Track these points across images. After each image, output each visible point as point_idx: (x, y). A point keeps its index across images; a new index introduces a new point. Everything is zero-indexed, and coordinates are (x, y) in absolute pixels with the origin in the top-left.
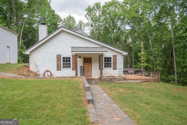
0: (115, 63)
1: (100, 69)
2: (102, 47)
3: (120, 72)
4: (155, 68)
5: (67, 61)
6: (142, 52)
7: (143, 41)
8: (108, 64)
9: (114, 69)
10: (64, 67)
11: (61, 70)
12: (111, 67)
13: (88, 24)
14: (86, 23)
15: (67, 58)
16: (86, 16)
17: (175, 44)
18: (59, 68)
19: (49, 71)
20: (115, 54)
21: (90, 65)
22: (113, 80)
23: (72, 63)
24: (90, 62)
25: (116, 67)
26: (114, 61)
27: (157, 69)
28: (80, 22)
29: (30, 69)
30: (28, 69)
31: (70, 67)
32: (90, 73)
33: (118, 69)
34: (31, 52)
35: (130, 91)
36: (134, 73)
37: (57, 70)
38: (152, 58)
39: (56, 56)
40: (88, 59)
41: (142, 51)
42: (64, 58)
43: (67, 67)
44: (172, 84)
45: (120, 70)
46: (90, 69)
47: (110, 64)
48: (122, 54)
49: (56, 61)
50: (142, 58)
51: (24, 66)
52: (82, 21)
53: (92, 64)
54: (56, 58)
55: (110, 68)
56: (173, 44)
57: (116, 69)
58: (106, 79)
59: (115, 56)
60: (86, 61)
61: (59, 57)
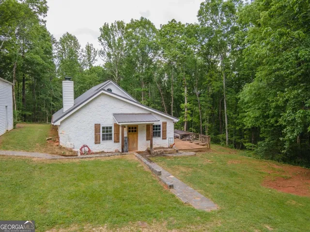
0: (165, 132)
1: (147, 140)
2: (150, 113)
3: (170, 142)
4: (201, 123)
5: (107, 132)
6: (186, 103)
7: (187, 87)
8: (156, 132)
9: (163, 139)
10: (103, 139)
11: (99, 143)
12: (159, 136)
13: (102, 53)
14: (99, 49)
15: (107, 128)
16: (100, 40)
17: (226, 94)
18: (97, 141)
19: (87, 146)
20: (165, 120)
21: (135, 136)
22: (164, 153)
23: (114, 134)
24: (135, 131)
25: (166, 136)
26: (163, 129)
27: (204, 125)
28: (88, 46)
29: (61, 144)
30: (57, 144)
31: (111, 139)
32: (135, 145)
33: (167, 138)
34: (61, 122)
35: (190, 169)
36: (181, 138)
37: (96, 143)
38: (197, 110)
39: (94, 125)
40: (132, 128)
41: (186, 101)
42: (103, 128)
43: (107, 139)
44: (223, 145)
45: (170, 139)
46: (136, 140)
47: (160, 132)
48: (173, 120)
49: (94, 132)
50: (186, 111)
51: (48, 139)
52: (92, 45)
53: (137, 134)
54: (94, 128)
55: (159, 138)
56: (224, 94)
57: (166, 139)
58: (157, 153)
59: (164, 124)
60: (131, 130)
61: (97, 126)
